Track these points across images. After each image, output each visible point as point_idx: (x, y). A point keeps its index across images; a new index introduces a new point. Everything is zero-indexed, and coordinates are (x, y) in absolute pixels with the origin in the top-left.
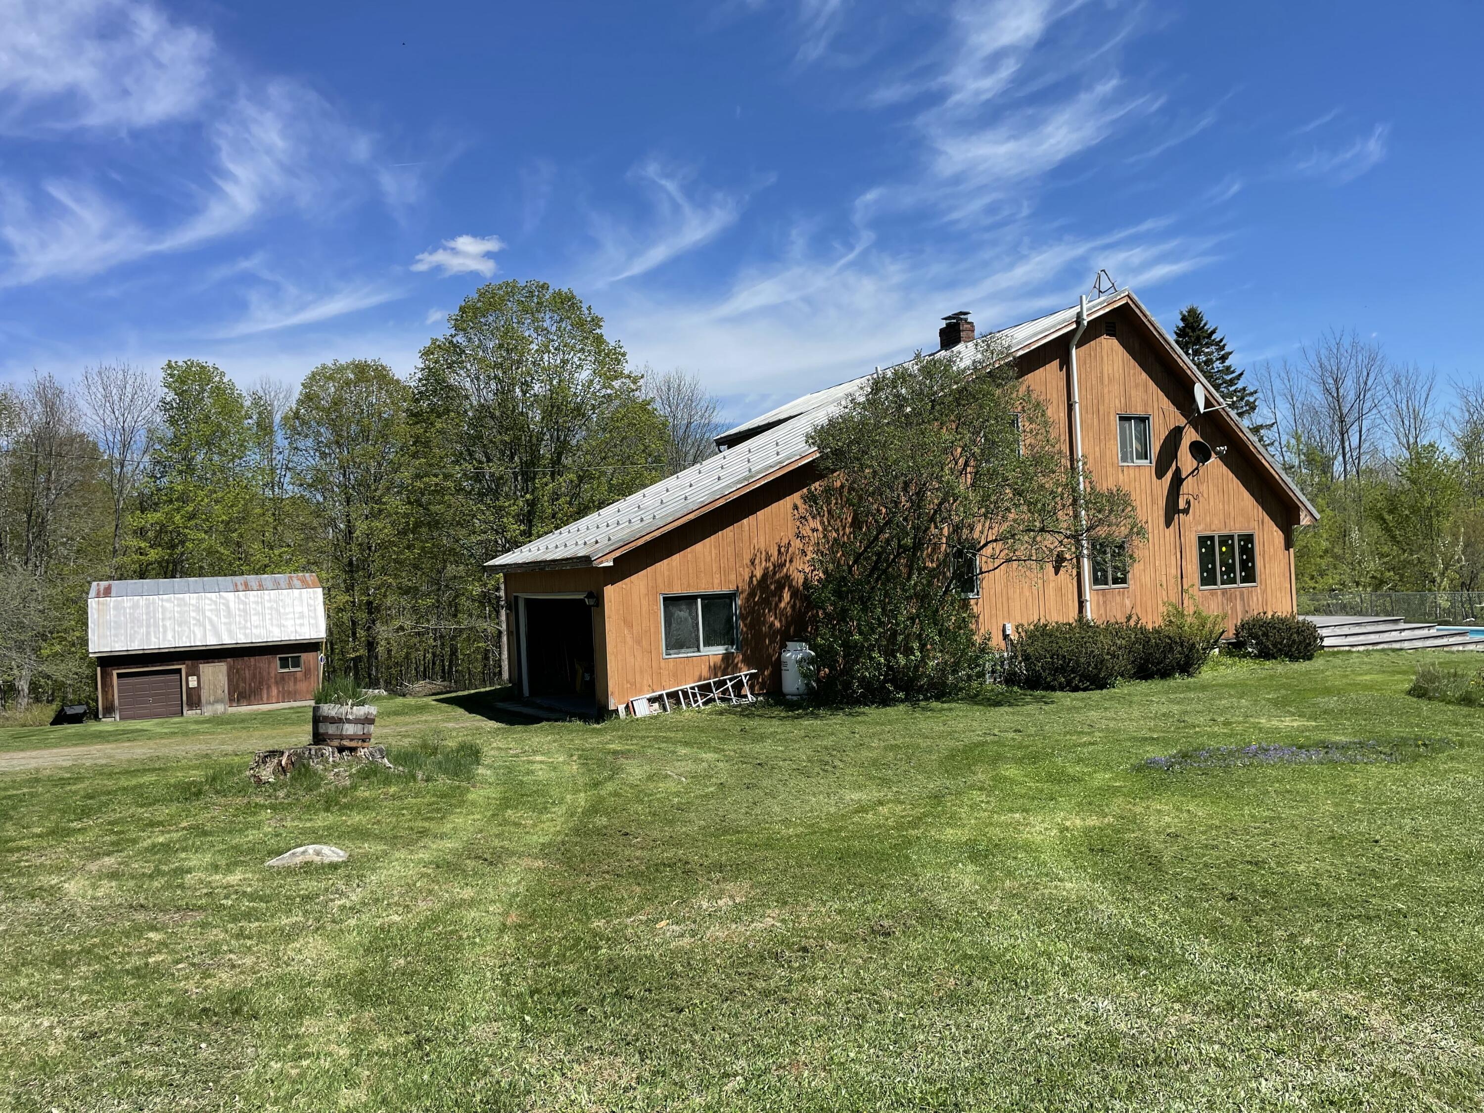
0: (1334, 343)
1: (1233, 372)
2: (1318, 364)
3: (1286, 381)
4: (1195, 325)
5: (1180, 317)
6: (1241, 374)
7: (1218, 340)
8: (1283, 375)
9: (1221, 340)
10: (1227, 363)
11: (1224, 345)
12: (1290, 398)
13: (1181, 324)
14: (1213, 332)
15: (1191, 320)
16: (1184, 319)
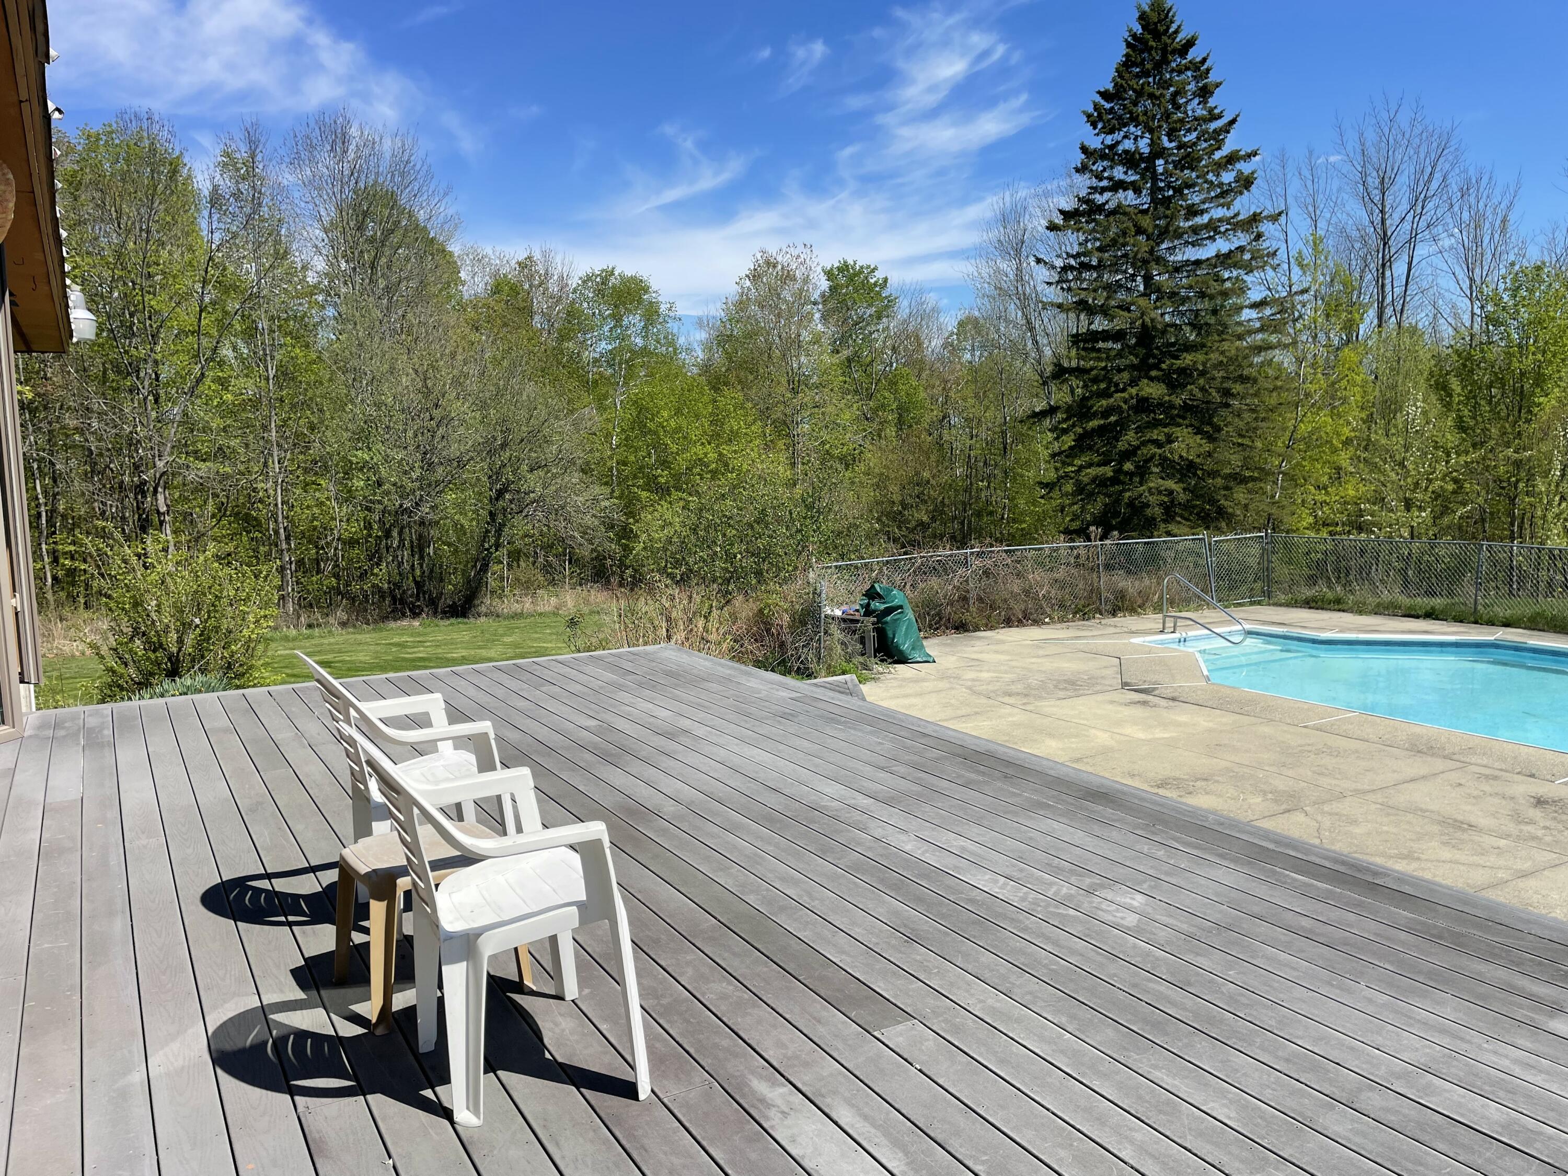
0: (1386, 118)
1: (1220, 116)
2: (1359, 150)
3: (1309, 183)
4: (1161, 28)
5: (1137, 15)
6: (1233, 121)
7: (1198, 59)
8: (1306, 173)
9: (1204, 60)
10: (1212, 102)
11: (1208, 70)
12: (1311, 209)
13: (1138, 29)
14: (1190, 43)
15: (1154, 17)
16: (1143, 17)
